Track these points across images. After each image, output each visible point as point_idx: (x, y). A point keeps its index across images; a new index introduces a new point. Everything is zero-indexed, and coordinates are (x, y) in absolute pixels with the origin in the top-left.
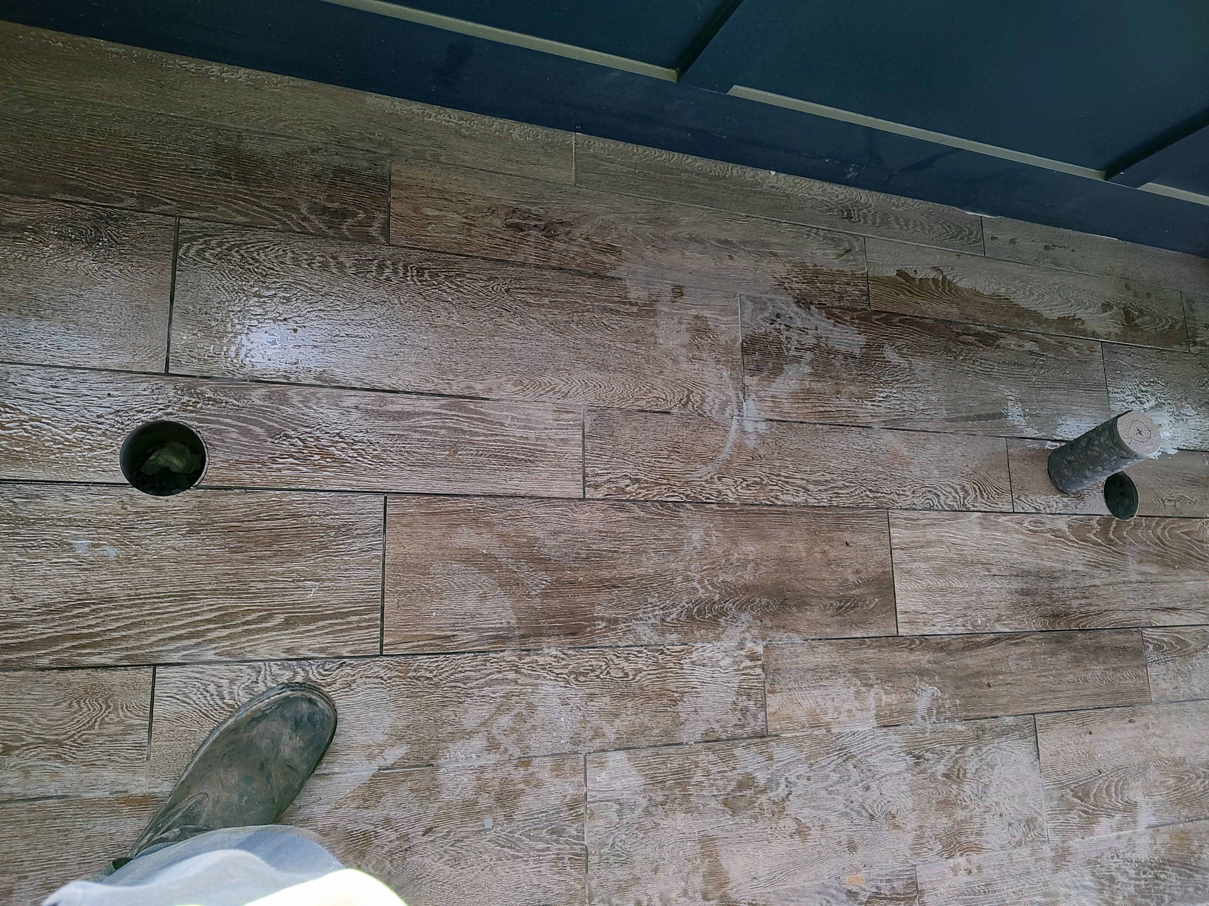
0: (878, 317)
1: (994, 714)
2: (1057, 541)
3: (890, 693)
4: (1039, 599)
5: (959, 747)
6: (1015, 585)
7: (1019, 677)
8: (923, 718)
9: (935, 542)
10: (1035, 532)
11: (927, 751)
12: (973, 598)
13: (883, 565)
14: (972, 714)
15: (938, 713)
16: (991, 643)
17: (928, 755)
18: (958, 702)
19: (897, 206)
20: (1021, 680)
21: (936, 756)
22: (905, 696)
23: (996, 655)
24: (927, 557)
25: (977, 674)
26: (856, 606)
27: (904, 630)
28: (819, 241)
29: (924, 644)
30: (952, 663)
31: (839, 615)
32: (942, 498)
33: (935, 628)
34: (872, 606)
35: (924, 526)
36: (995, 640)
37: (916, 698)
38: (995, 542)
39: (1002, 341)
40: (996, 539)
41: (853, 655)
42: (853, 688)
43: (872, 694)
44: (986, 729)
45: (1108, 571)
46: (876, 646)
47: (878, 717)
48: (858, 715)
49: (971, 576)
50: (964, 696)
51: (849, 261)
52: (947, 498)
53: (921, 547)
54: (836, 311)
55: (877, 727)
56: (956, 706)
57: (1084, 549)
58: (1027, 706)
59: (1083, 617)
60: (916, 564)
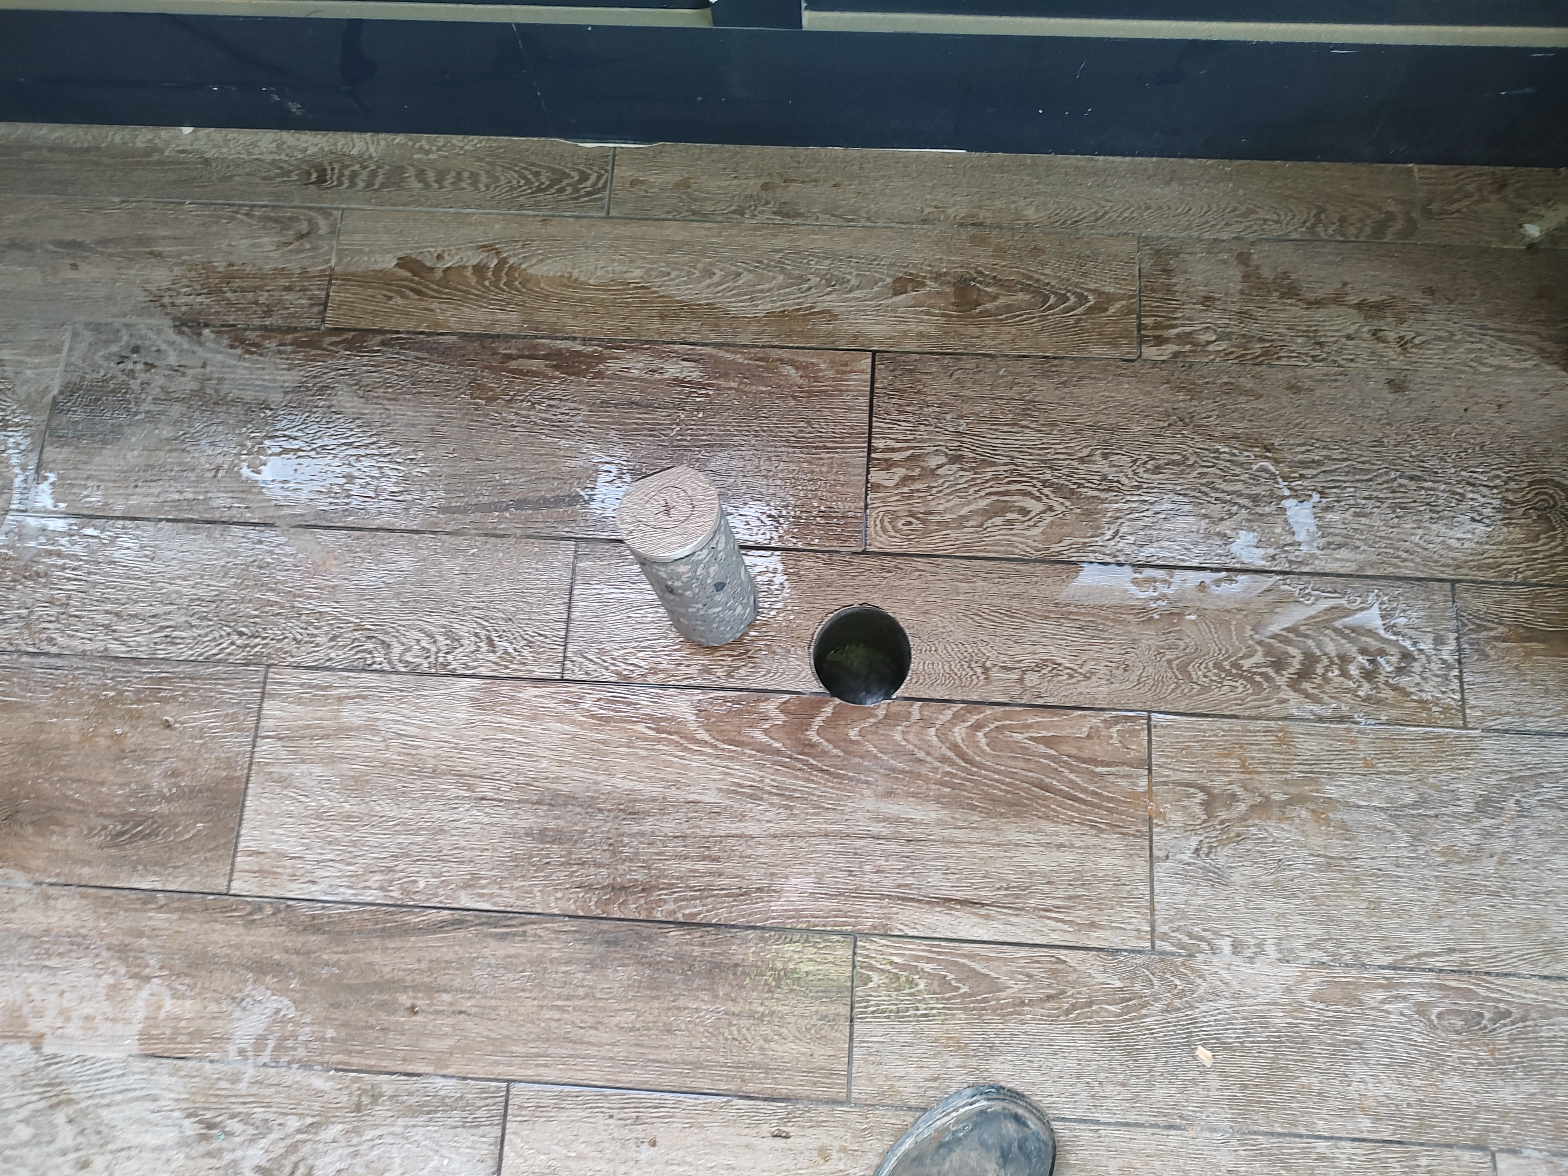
0: (334, 339)
1: (409, 1068)
2: (659, 741)
3: (183, 997)
4: (581, 852)
5: (309, 1120)
6: (529, 820)
7: (493, 1003)
8: (242, 1052)
9: (358, 729)
10: (608, 720)
11: (233, 1116)
12: (418, 839)
13: (229, 764)
14: (356, 1061)
15: (278, 1048)
16: (440, 927)
17: (233, 1125)
18: (330, 1033)
19: (428, 152)
20: (494, 1008)
21: (251, 1131)
22: (213, 1007)
23: (446, 954)
24: (332, 756)
25: (395, 985)
26: (154, 833)
27: (243, 885)
28: (251, 226)
29: (282, 915)
30: (335, 957)
31: (115, 846)
32: (397, 649)
33: (314, 888)
34: (187, 836)
35: (340, 699)
36: (453, 922)
37: (238, 1014)
38: (500, 736)
39: (610, 364)
40: (504, 731)
41: (124, 920)
42: (108, 979)
43: (145, 993)
44: (382, 1095)
45: (787, 807)
46: (176, 910)
47: (145, 1037)
48: (105, 1028)
49: (426, 797)
50: (345, 1024)
51: (302, 251)
52: (409, 649)
53: (327, 737)
54: (252, 336)
55: (139, 1055)
56: (323, 1039)
57: (731, 759)
58: (497, 1063)
59: (694, 898)
60: (304, 767)
